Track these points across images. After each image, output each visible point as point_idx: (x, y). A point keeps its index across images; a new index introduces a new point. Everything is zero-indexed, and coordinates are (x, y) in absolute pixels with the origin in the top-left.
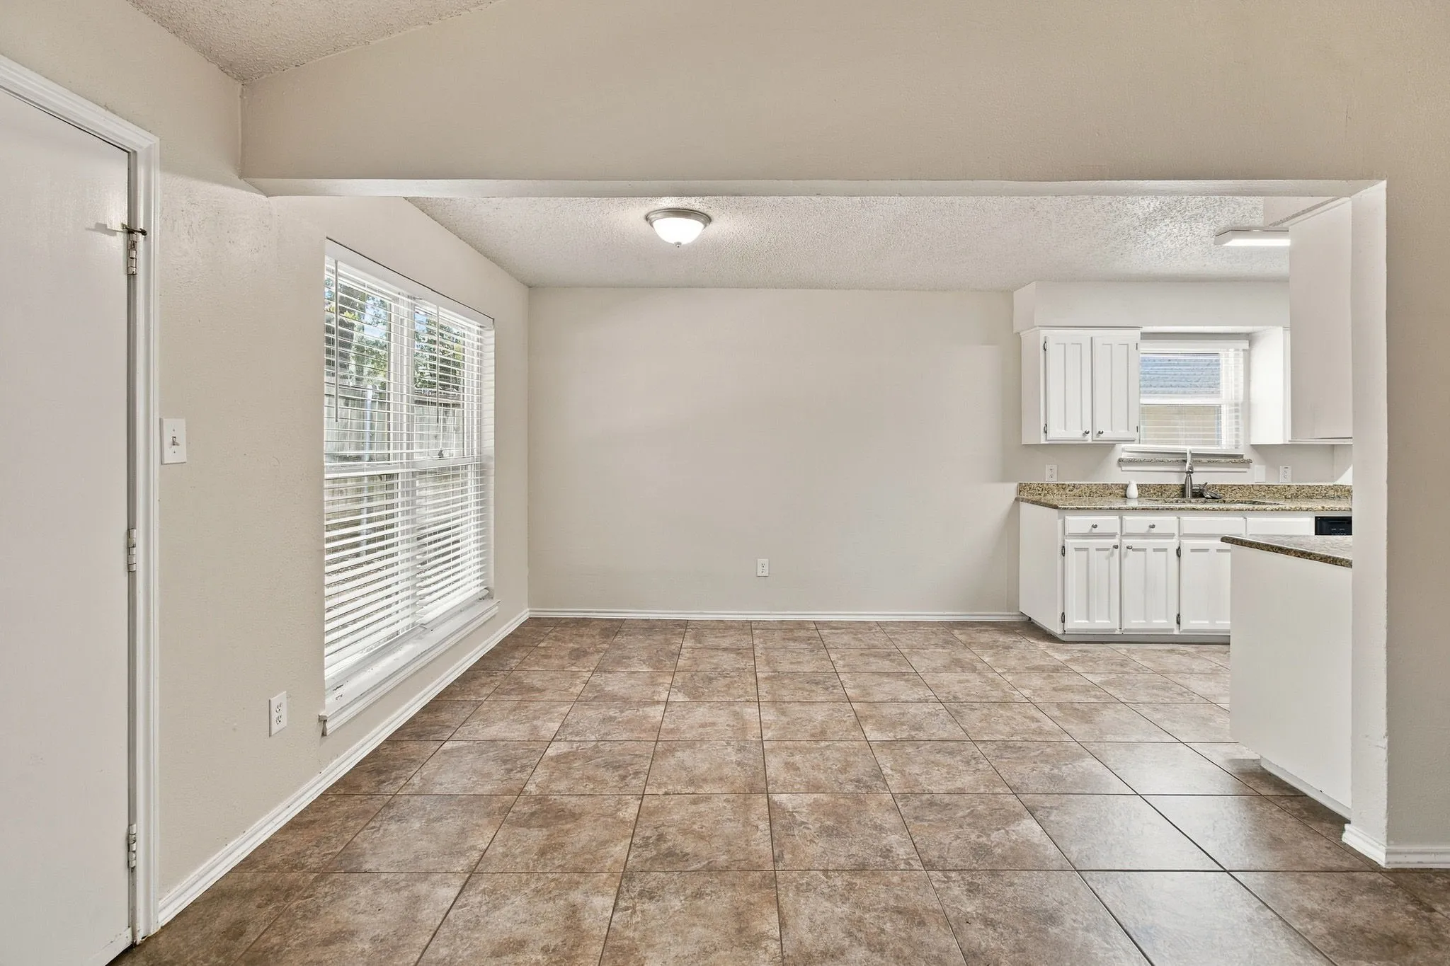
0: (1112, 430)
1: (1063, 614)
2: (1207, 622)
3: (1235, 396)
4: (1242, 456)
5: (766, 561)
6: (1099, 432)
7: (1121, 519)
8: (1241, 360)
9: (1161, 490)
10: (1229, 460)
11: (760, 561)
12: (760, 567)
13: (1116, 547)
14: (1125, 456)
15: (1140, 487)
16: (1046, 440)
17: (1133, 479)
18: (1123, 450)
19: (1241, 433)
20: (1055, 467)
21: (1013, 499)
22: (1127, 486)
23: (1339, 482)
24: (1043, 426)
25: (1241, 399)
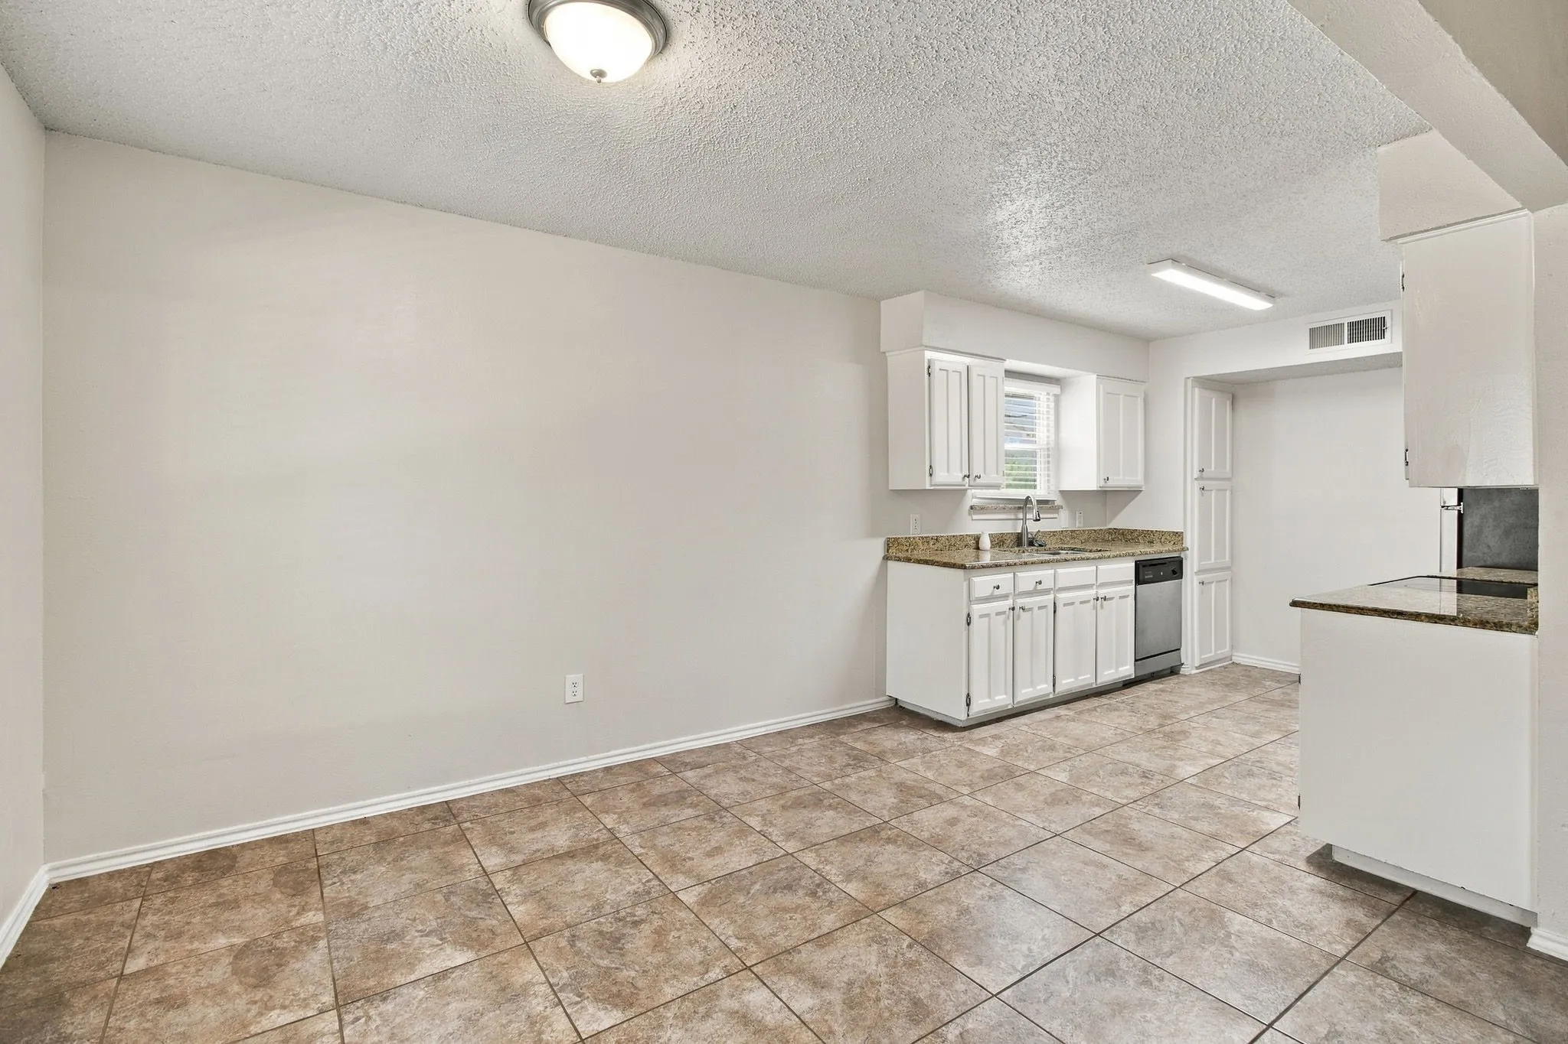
1: (968, 695)
5: (577, 677)
11: (571, 678)
12: (569, 689)
14: (975, 502)
17: (986, 528)
18: (974, 497)
19: (1052, 480)
23: (1112, 526)
25: (1052, 445)
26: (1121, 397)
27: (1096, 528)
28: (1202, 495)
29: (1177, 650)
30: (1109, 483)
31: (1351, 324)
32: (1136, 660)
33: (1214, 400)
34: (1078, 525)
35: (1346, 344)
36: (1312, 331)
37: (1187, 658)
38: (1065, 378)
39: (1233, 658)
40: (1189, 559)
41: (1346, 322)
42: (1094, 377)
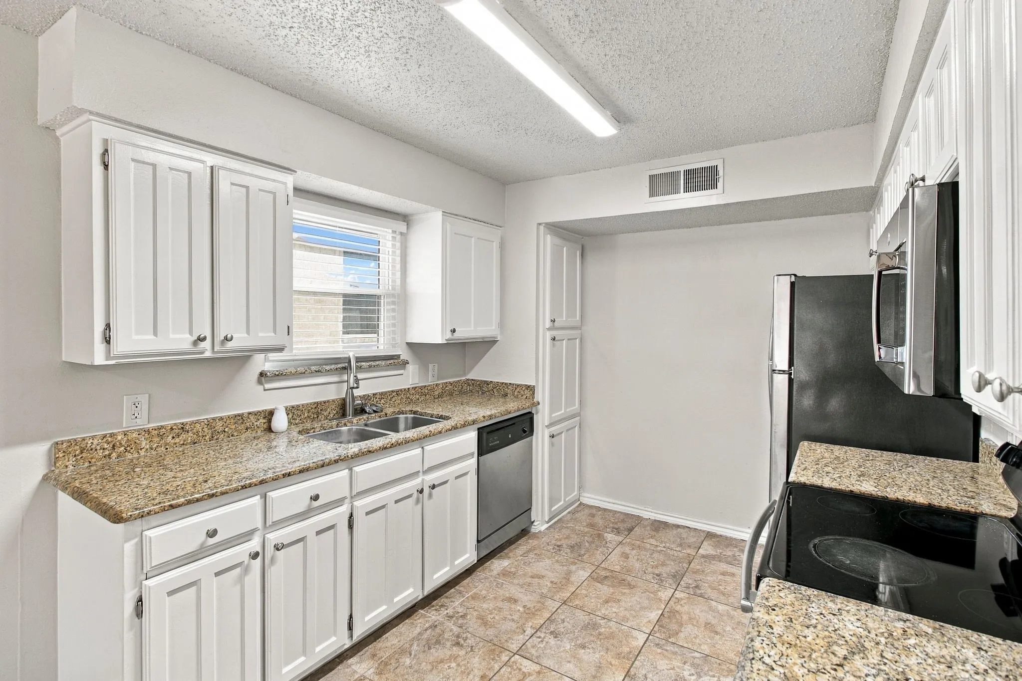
0: (248, 332)
2: (384, 607)
3: (392, 286)
4: (398, 356)
6: (226, 338)
7: (264, 497)
8: (398, 244)
9: (317, 410)
10: (389, 362)
13: (255, 556)
14: (268, 367)
15: (290, 410)
16: (108, 356)
20: (144, 399)
21: (40, 477)
22: (271, 413)
23: (471, 376)
24: (99, 327)
26: (473, 239)
27: (451, 380)
28: (554, 345)
29: (529, 509)
30: (456, 335)
31: (688, 172)
32: (478, 541)
33: (565, 248)
34: (430, 381)
35: (682, 195)
36: (652, 178)
37: (537, 516)
38: (412, 215)
39: (581, 498)
40: (540, 415)
41: (682, 169)
42: (439, 214)
